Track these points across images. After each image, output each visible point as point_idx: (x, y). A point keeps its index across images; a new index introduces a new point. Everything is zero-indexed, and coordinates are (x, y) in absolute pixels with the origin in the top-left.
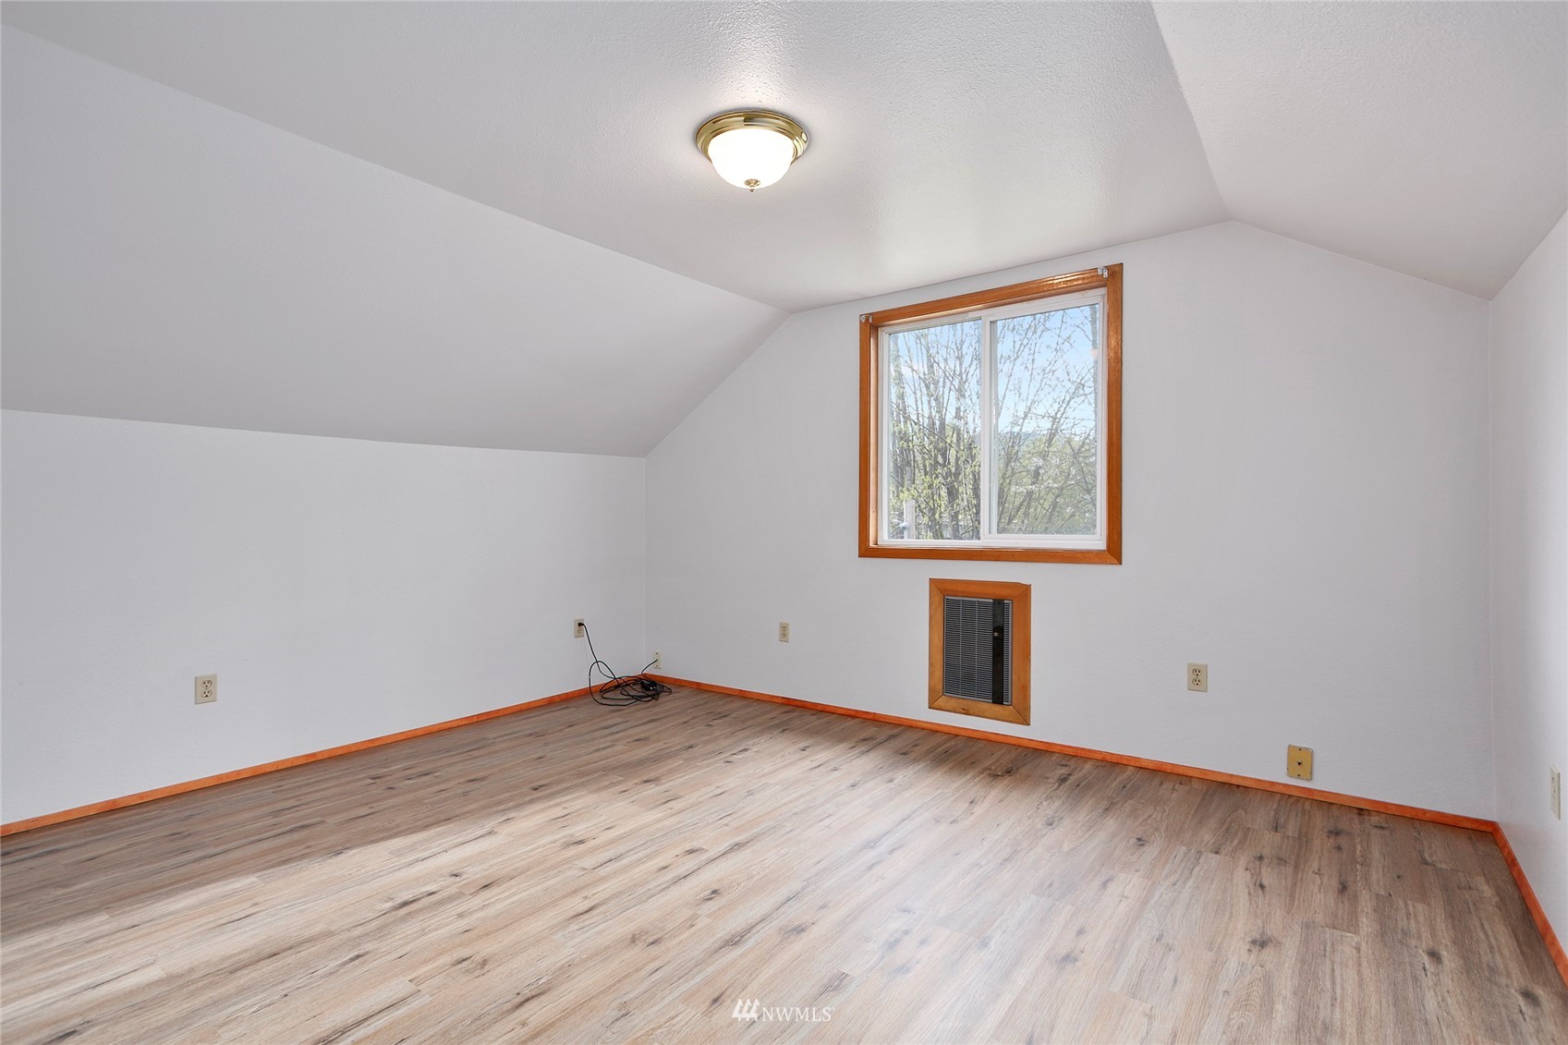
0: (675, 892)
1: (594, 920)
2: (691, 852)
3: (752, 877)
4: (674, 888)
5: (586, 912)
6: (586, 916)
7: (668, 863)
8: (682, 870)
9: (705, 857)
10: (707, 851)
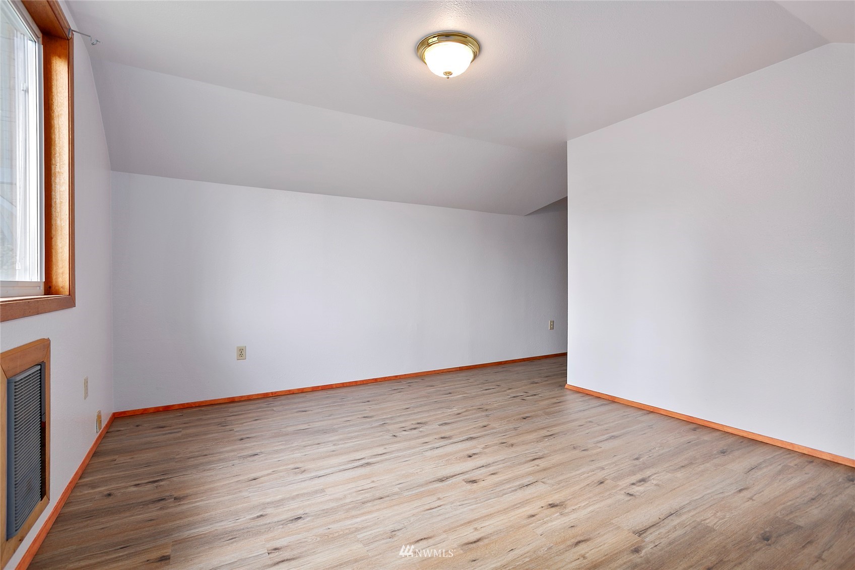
0: (490, 460)
1: (531, 455)
2: (474, 482)
3: (447, 460)
4: (491, 462)
5: (536, 459)
6: (535, 457)
7: (490, 477)
8: (484, 470)
9: (466, 476)
10: (463, 480)
